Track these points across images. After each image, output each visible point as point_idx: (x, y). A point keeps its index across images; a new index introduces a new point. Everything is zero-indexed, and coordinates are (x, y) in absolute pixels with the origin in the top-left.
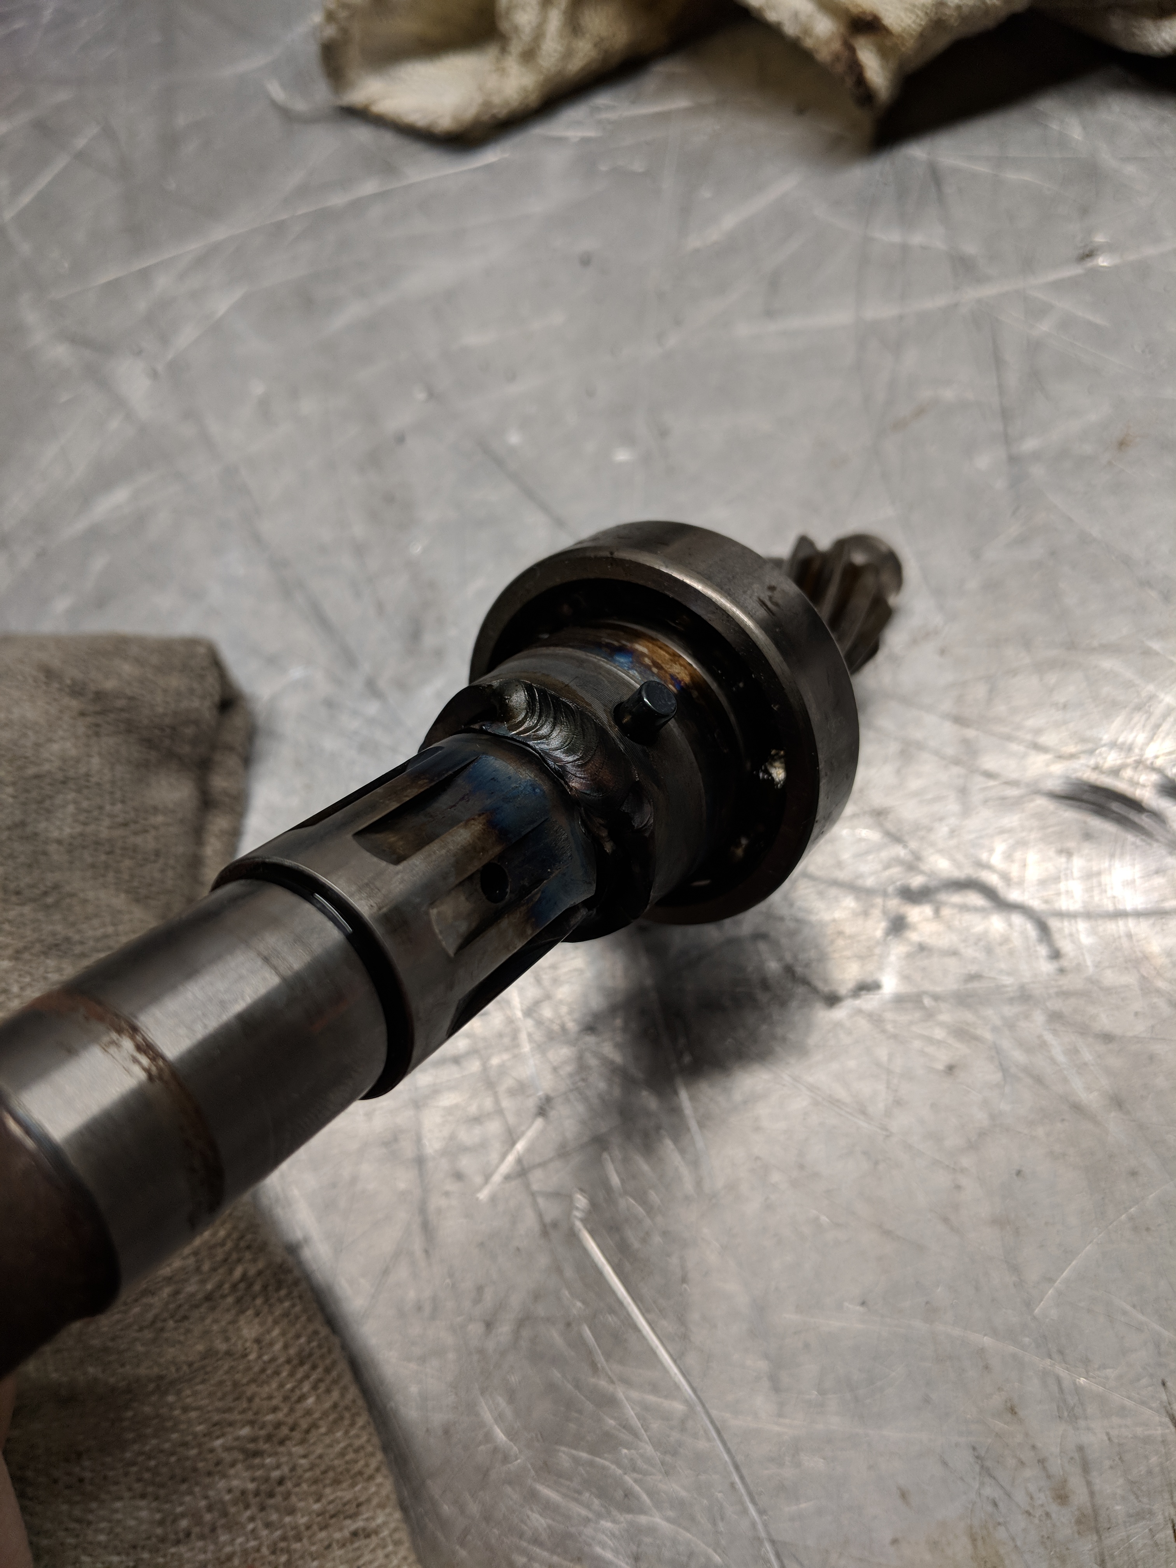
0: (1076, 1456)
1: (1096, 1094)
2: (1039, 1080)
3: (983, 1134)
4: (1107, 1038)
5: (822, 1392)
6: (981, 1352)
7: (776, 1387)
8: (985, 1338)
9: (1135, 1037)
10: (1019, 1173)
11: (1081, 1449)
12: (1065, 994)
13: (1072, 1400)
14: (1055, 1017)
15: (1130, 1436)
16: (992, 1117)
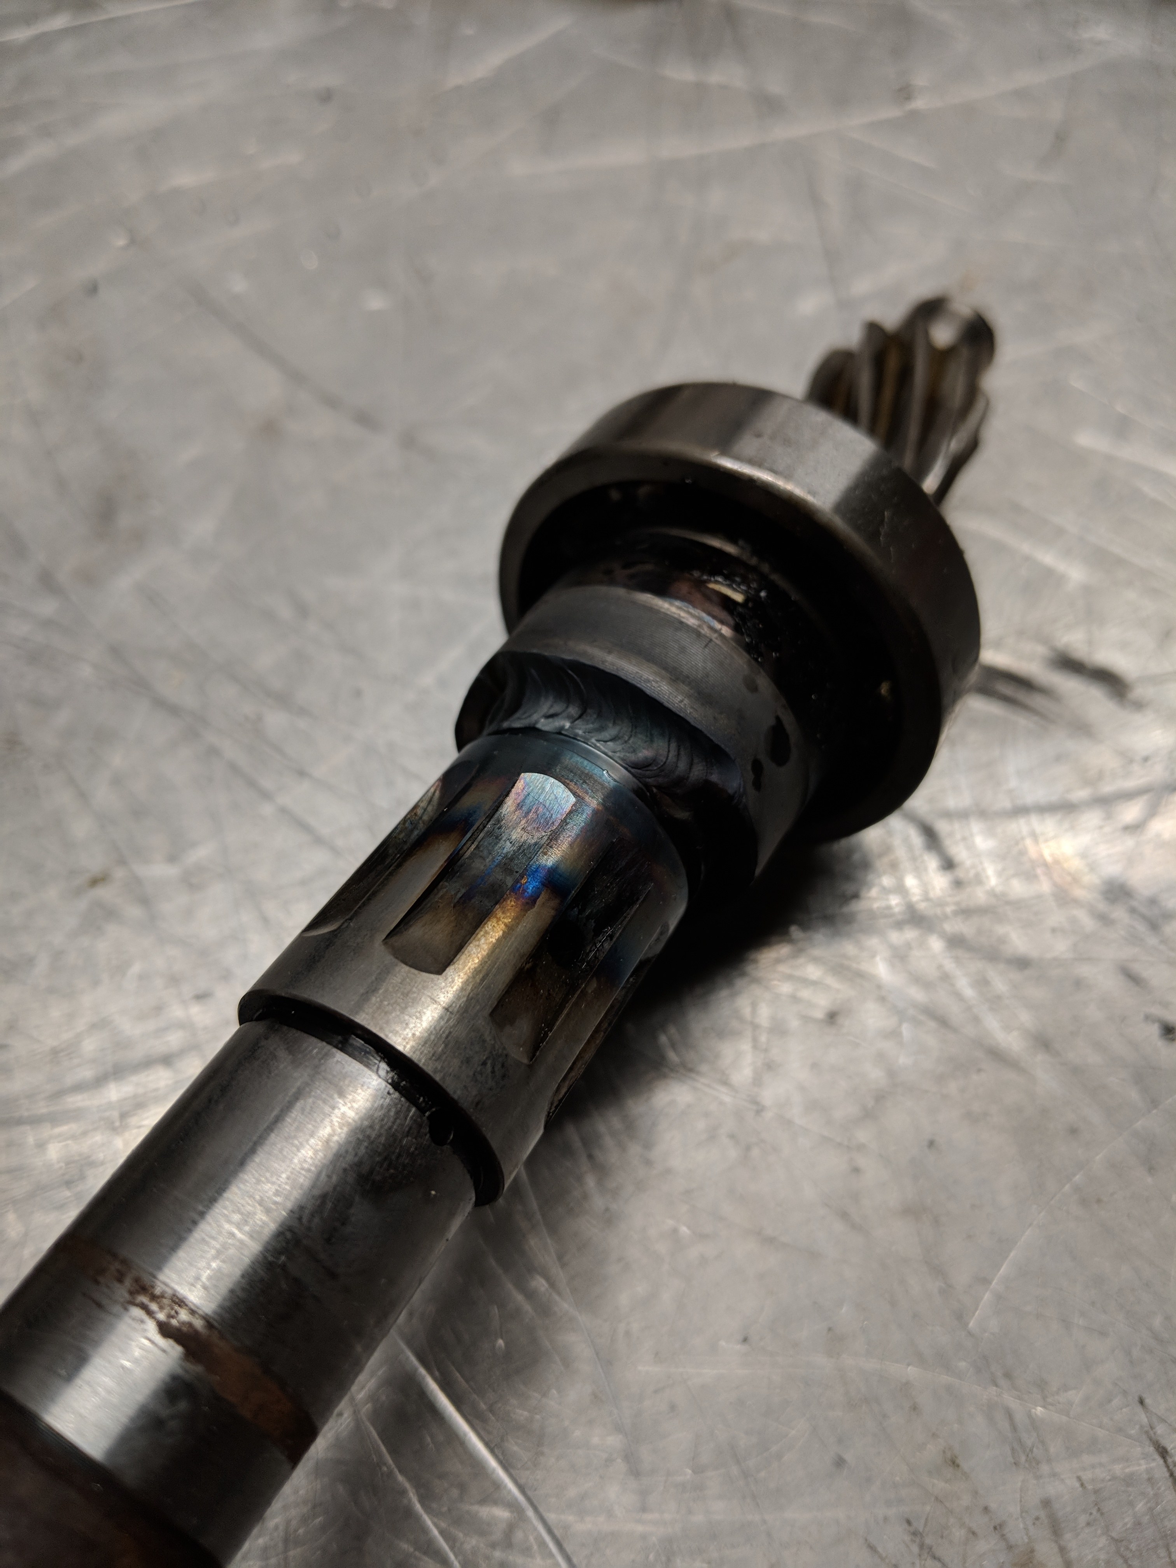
0: (1042, 1514)
1: (1015, 1033)
2: (943, 1022)
3: (880, 1097)
4: (1022, 963)
5: (698, 1470)
6: (906, 1387)
7: (635, 1472)
8: (910, 1368)
9: (1055, 959)
10: (931, 1144)
11: (1046, 1503)
12: (966, 912)
13: (1029, 1440)
14: (955, 942)
15: (1108, 1478)
16: (891, 1073)
